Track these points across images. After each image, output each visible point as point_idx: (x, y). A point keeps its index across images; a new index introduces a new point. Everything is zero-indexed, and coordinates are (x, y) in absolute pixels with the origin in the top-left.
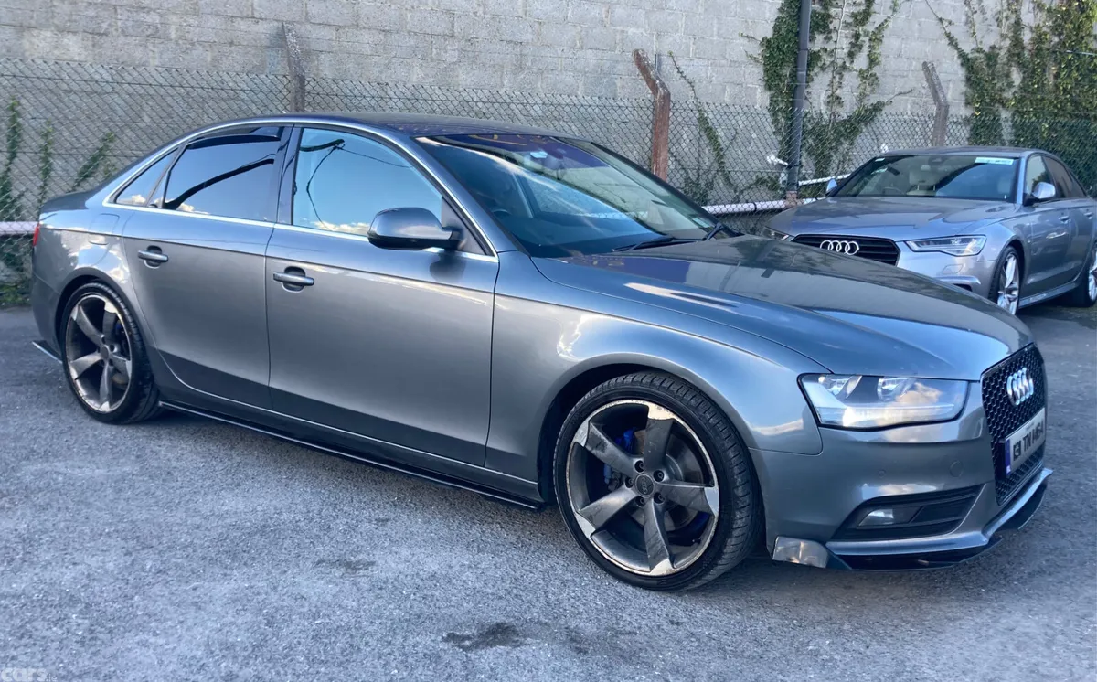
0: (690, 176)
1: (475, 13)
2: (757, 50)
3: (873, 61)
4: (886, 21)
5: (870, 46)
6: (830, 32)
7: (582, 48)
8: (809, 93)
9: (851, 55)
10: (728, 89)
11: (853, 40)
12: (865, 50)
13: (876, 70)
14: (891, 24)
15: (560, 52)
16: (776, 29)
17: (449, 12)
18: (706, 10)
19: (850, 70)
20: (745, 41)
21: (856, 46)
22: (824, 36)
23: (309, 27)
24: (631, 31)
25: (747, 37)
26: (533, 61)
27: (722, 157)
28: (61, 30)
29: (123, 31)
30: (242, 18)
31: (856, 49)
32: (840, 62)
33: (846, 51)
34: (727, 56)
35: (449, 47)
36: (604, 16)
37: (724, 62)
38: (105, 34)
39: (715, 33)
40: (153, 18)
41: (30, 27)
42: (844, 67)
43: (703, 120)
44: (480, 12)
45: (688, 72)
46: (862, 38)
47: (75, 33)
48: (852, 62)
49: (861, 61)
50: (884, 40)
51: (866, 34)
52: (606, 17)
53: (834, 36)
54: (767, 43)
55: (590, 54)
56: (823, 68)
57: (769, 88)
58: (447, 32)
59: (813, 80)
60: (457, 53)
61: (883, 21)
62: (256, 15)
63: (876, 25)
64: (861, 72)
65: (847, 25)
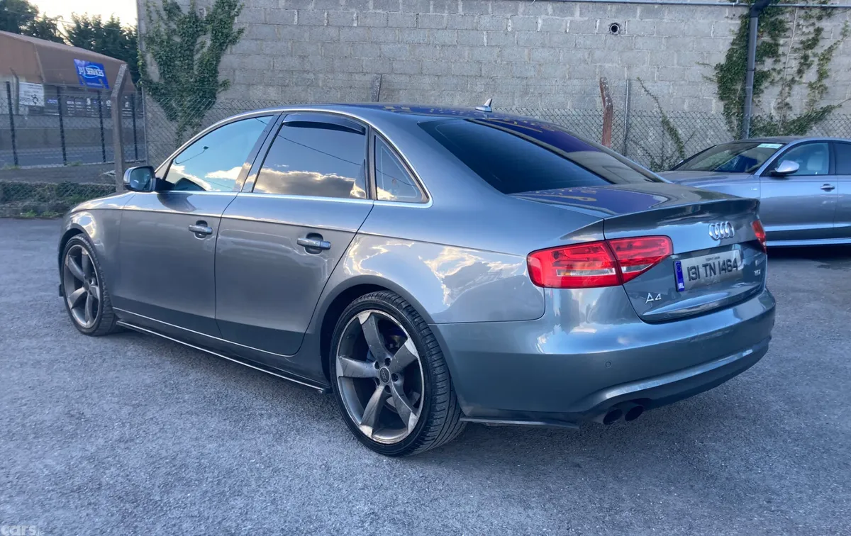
0: (656, 160)
1: (496, 61)
2: (712, 73)
3: (822, 75)
4: (835, 44)
5: (819, 65)
6: (779, 55)
7: (570, 78)
8: (759, 101)
9: (800, 72)
10: (687, 101)
11: (802, 61)
12: (815, 68)
13: (825, 82)
14: (841, 46)
15: (554, 82)
16: (729, 57)
17: (479, 62)
18: (668, 48)
19: (800, 83)
20: (702, 67)
21: (805, 63)
22: (774, 59)
23: (393, 76)
24: (607, 65)
25: (703, 64)
26: (535, 89)
27: (682, 148)
28: (268, 85)
29: (296, 84)
30: (357, 73)
31: (805, 67)
32: (789, 78)
33: (795, 69)
34: (685, 78)
35: (478, 83)
36: (586, 57)
37: (683, 82)
38: (288, 86)
39: (675, 62)
40: (311, 76)
41: (253, 85)
42: (793, 81)
43: (665, 123)
44: (499, 61)
45: (654, 89)
46: (811, 59)
47: (273, 86)
48: (801, 77)
49: (811, 75)
50: (832, 59)
51: (815, 55)
52: (588, 58)
53: (783, 59)
54: (719, 67)
55: (576, 82)
56: (772, 83)
57: (722, 98)
58: (477, 74)
59: (763, 92)
60: (483, 86)
61: (832, 44)
62: (365, 71)
63: (826, 48)
64: (811, 85)
65: (796, 50)
